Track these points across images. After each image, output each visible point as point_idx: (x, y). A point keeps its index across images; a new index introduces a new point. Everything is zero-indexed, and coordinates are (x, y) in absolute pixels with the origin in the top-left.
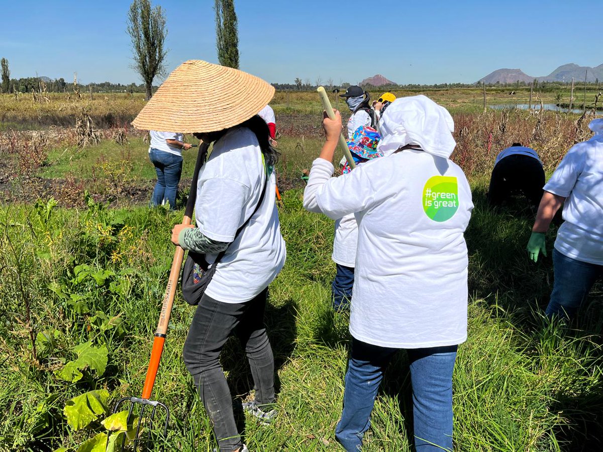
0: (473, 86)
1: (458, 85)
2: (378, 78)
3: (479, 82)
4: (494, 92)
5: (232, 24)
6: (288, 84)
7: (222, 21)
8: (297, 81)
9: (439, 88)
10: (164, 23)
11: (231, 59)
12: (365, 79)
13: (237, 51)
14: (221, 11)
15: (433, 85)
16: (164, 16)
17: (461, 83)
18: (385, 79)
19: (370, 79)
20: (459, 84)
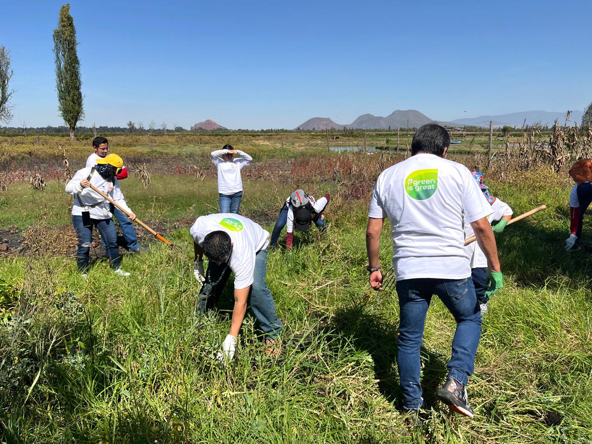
0: (295, 132)
1: (282, 131)
2: (209, 122)
3: (299, 129)
4: (320, 137)
5: (74, 67)
6: (119, 127)
7: (63, 64)
8: (130, 124)
9: (266, 133)
10: (8, 63)
11: (74, 102)
12: (196, 123)
13: (80, 94)
14: (60, 54)
15: (260, 130)
16: (8, 57)
17: (285, 129)
18: (215, 124)
19: (201, 124)
20: (283, 129)
